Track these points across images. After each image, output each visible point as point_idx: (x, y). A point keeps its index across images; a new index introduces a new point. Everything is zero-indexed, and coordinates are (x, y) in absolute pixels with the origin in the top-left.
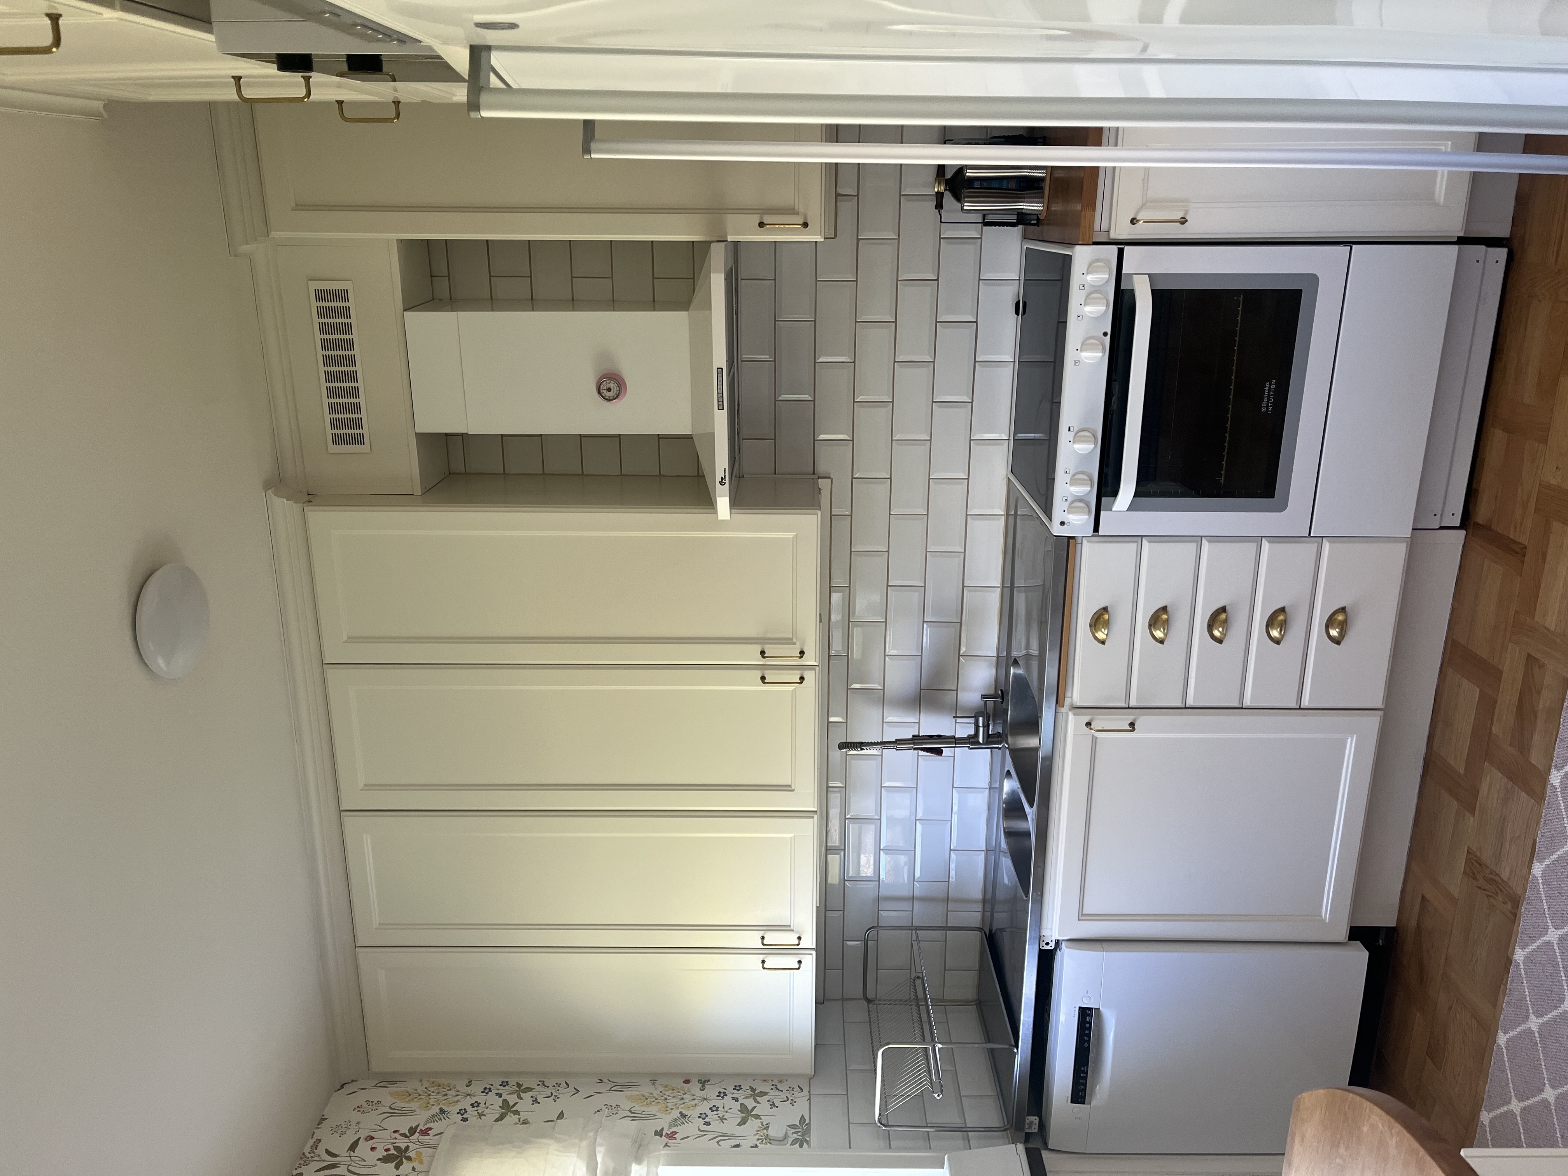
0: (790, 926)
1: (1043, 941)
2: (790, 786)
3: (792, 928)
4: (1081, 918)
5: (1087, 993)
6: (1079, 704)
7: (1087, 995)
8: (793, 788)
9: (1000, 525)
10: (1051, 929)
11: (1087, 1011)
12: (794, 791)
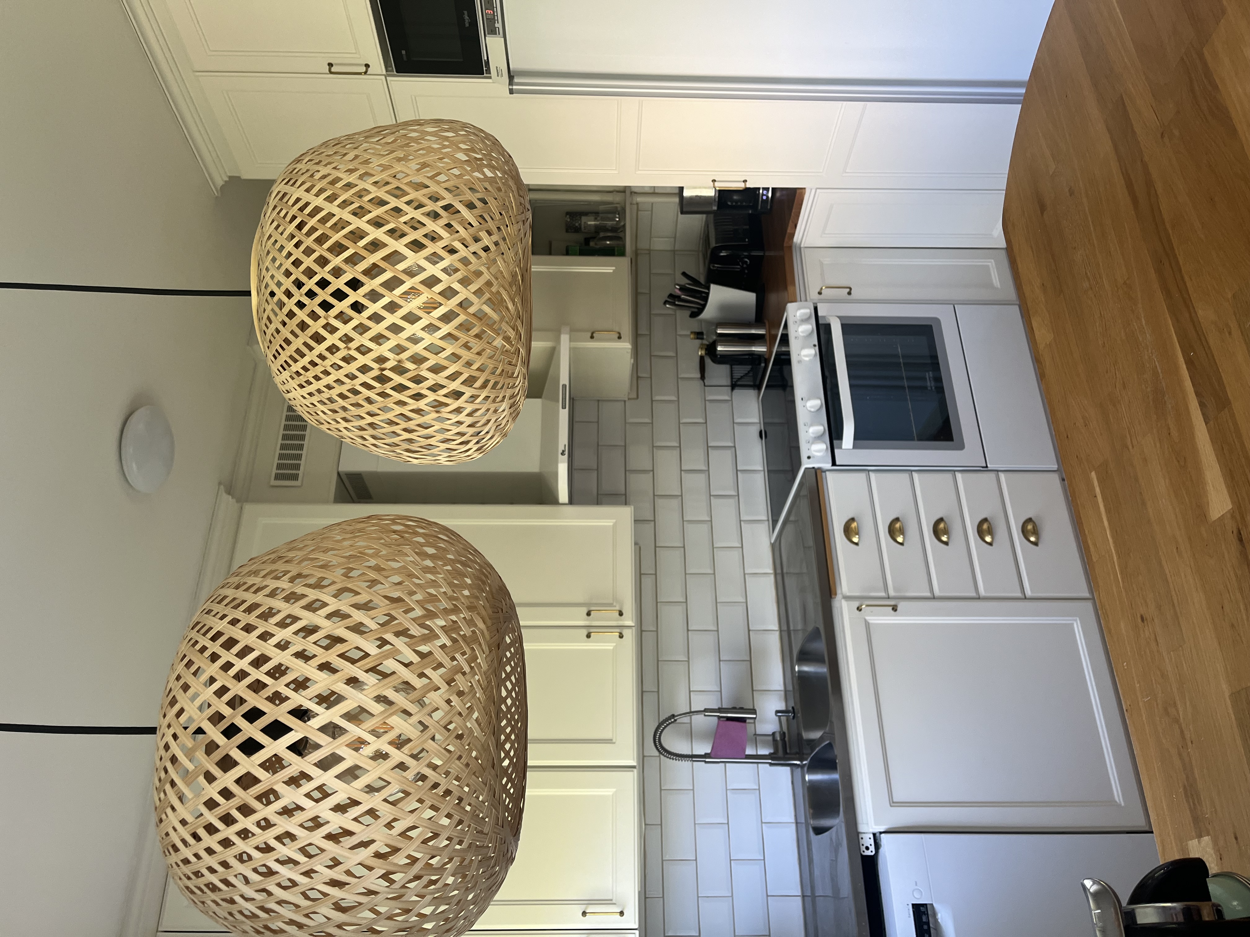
0: (611, 900)
1: (863, 845)
2: (612, 740)
3: (614, 902)
4: (892, 804)
5: (916, 885)
6: (848, 594)
7: (917, 887)
8: (614, 741)
9: (770, 581)
10: (867, 824)
11: (921, 908)
12: (614, 743)
